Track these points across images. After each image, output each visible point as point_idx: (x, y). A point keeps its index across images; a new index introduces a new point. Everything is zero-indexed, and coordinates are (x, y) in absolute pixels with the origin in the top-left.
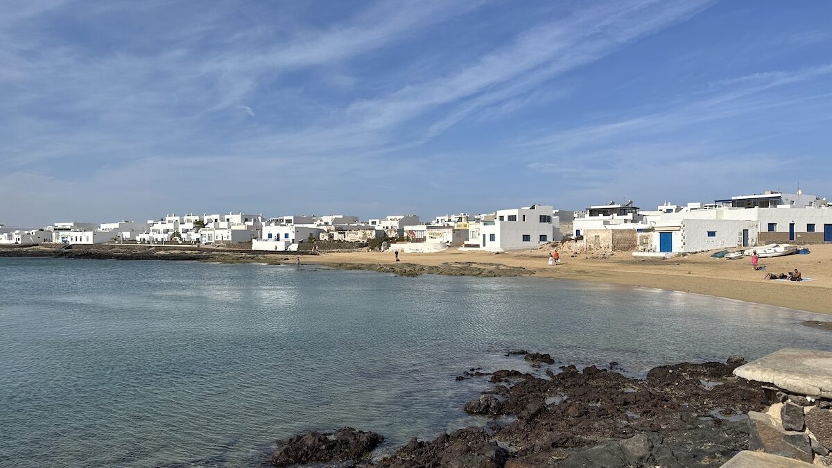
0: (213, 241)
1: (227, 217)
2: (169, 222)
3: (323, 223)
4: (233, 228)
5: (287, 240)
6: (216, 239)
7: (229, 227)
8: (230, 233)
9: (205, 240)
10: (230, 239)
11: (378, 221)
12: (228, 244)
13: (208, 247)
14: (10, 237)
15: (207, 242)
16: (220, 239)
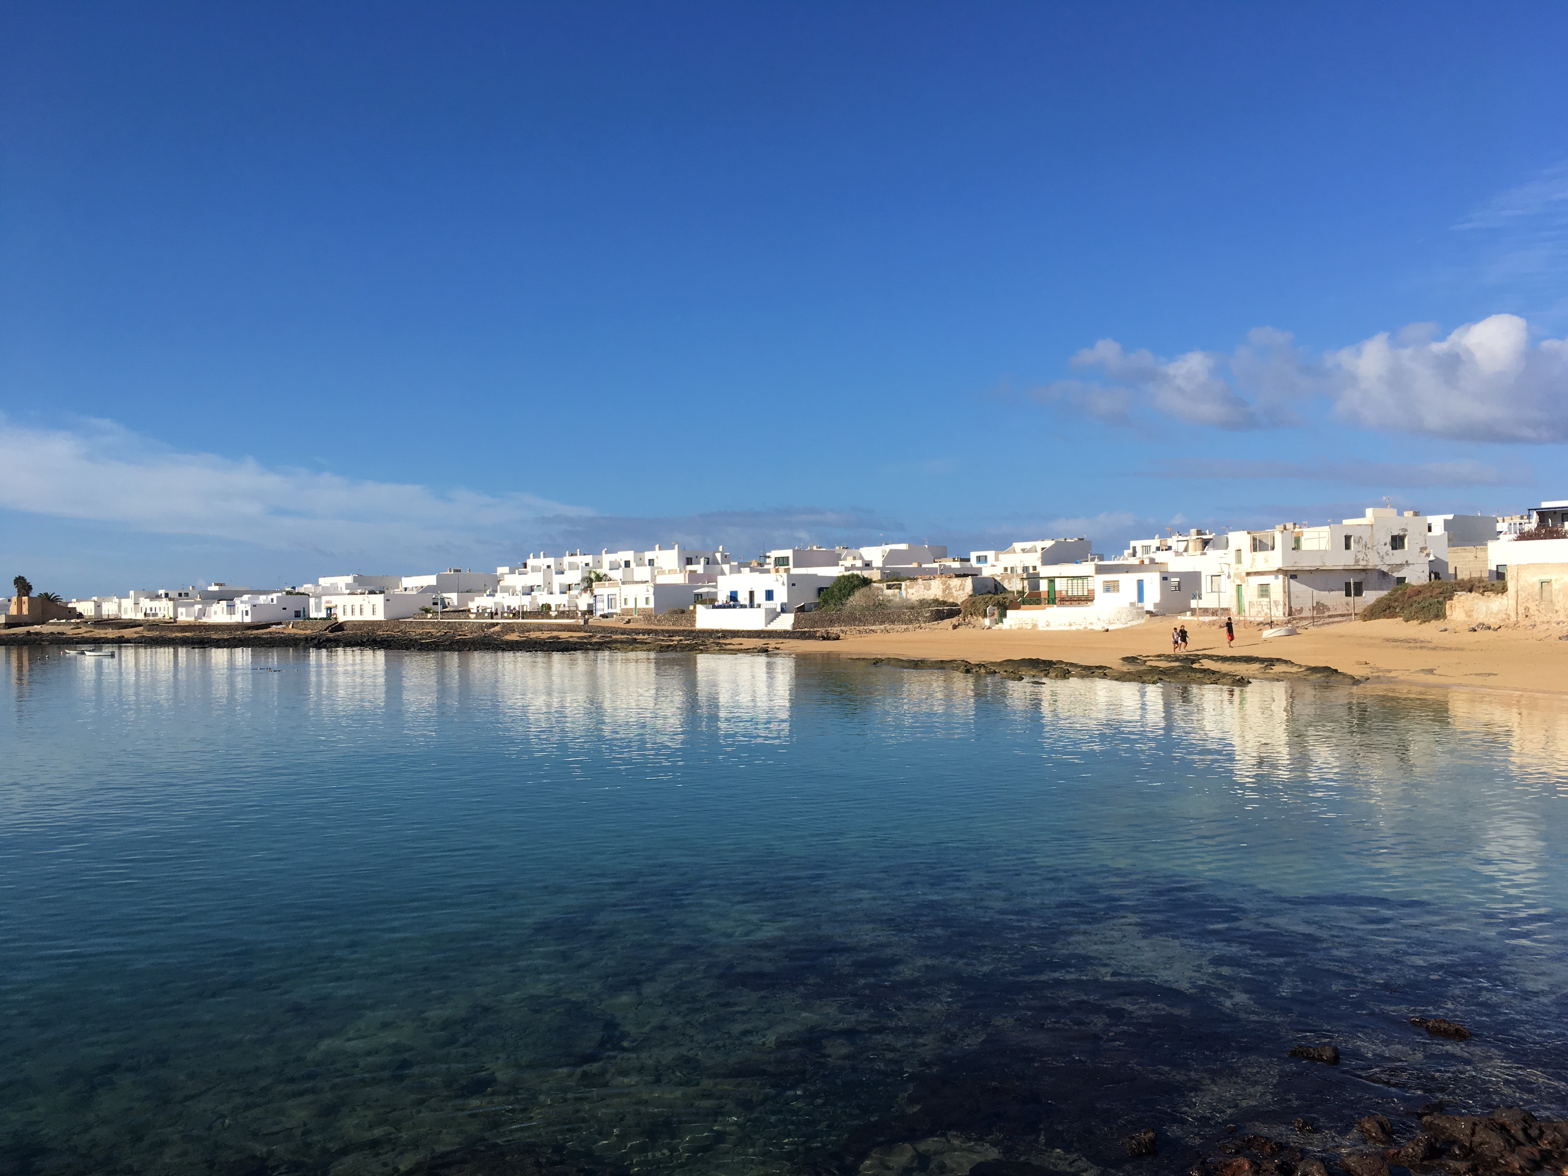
0: (618, 610)
1: (648, 555)
2: (535, 569)
3: (859, 563)
4: (661, 580)
5: (770, 604)
6: (624, 606)
7: (654, 577)
8: (652, 590)
9: (602, 608)
10: (652, 605)
11: (991, 554)
12: (647, 616)
13: (606, 623)
14: (231, 608)
15: (606, 611)
16: (631, 605)
